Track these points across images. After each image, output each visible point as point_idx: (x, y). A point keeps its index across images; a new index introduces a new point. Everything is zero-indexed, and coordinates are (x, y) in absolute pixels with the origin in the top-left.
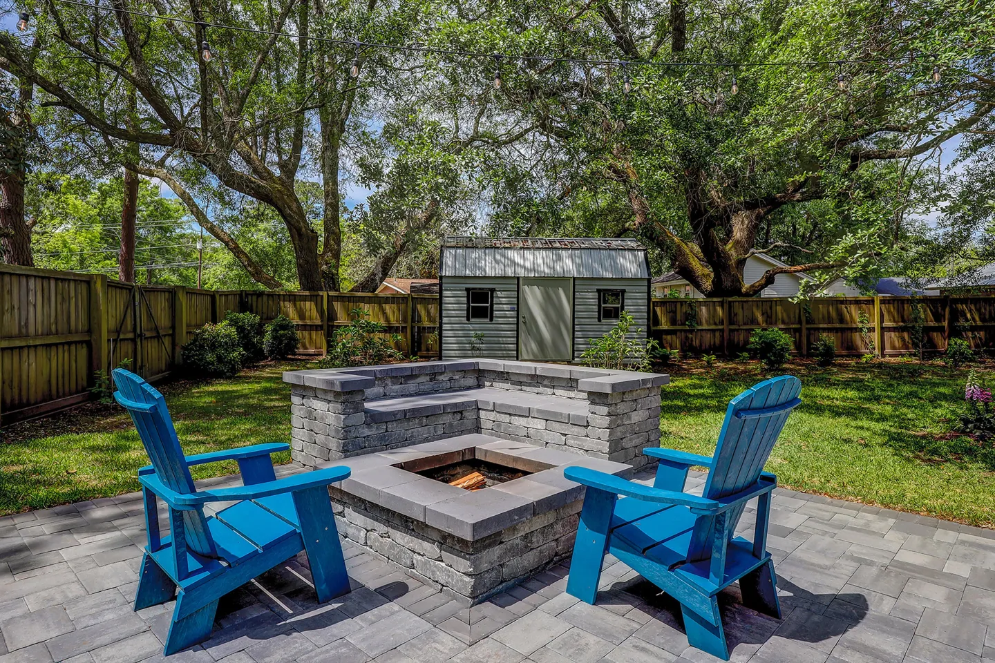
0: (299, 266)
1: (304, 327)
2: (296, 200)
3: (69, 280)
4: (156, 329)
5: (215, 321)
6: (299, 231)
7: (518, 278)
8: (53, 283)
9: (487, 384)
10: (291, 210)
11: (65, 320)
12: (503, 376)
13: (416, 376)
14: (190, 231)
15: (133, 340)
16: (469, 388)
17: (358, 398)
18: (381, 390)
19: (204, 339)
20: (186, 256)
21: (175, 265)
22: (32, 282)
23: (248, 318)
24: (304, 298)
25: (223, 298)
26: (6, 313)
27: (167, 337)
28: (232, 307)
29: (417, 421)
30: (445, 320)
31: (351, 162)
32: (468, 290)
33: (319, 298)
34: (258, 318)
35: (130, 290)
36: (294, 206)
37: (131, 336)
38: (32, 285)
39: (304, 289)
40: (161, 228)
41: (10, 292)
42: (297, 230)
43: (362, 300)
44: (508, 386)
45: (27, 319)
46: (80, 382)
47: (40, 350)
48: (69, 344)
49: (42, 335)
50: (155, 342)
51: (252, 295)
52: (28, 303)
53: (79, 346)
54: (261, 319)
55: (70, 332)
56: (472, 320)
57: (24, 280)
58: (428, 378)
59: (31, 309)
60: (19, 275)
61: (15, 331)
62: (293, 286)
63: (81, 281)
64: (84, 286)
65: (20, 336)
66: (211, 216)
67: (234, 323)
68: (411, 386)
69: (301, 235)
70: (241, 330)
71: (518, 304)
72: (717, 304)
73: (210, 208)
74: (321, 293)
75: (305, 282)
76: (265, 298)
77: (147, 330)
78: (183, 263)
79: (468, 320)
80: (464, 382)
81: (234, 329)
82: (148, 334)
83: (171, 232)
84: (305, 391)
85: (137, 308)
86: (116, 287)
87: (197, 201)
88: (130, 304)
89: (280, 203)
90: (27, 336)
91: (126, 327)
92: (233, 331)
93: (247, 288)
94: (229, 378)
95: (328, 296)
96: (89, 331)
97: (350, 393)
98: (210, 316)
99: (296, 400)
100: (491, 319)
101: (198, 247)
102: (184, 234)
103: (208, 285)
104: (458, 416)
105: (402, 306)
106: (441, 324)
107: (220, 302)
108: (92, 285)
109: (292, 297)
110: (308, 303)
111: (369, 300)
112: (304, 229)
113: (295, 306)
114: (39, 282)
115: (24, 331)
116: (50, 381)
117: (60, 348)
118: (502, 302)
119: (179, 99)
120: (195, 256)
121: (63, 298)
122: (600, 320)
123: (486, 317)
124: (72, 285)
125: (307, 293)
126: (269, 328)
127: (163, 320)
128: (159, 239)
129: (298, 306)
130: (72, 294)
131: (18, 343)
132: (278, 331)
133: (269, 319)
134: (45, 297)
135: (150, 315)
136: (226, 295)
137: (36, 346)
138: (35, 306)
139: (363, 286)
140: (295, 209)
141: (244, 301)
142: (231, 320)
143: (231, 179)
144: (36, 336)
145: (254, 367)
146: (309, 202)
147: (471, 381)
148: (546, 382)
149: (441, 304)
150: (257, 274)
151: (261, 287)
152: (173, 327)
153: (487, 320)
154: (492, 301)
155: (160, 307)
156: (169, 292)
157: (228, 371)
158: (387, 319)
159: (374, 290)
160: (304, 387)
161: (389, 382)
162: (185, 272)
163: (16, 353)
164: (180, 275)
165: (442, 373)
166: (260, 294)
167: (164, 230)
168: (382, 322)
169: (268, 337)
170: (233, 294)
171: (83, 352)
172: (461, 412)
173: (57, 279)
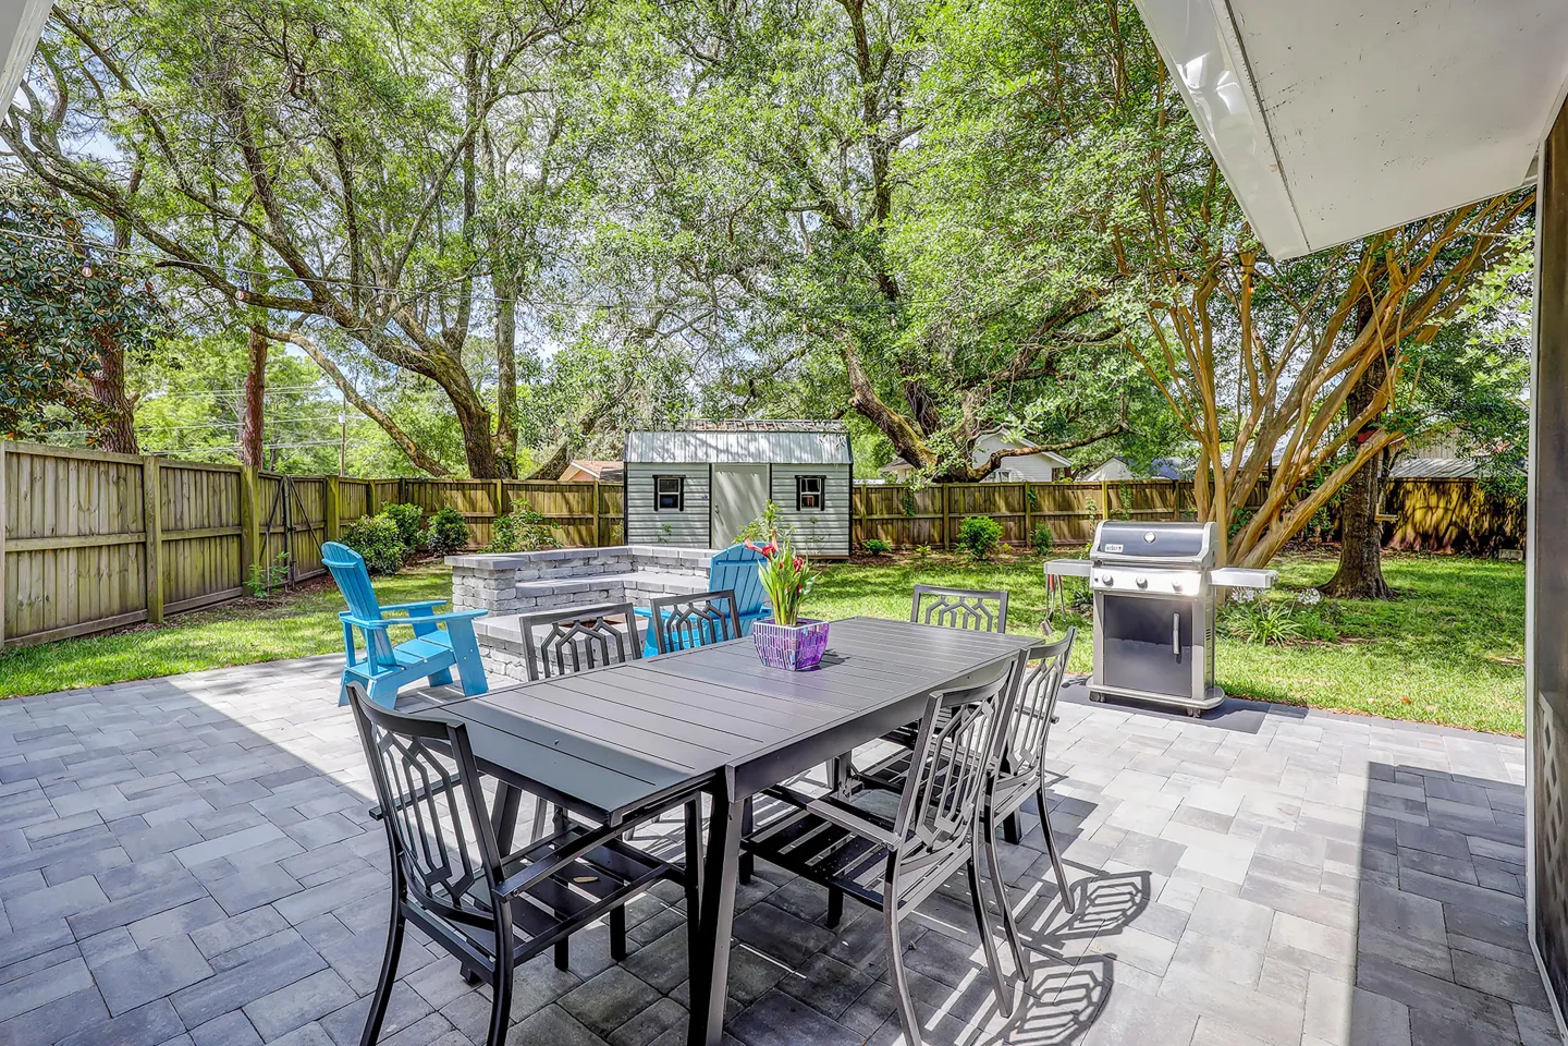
0: (469, 450)
1: (475, 520)
2: (464, 374)
3: (220, 472)
4: (307, 523)
5: (370, 514)
6: (467, 409)
7: (710, 465)
8: (204, 475)
9: (640, 568)
10: (458, 386)
11: (217, 513)
12: (653, 561)
13: (569, 560)
14: (327, 398)
15: (284, 534)
16: (624, 572)
17: (509, 575)
18: (536, 572)
19: (361, 533)
20: (323, 431)
21: (308, 443)
22: (185, 474)
23: (410, 510)
24: (474, 487)
25: (380, 487)
26: (164, 508)
27: (318, 532)
28: (390, 498)
29: (565, 597)
30: (630, 510)
31: (534, 321)
32: (655, 477)
33: (492, 487)
34: (420, 510)
35: (279, 481)
36: (462, 381)
37: (281, 530)
38: (185, 479)
39: (474, 476)
40: (288, 396)
41: (167, 487)
42: (466, 410)
43: (541, 488)
44: (657, 569)
45: (182, 513)
46: (231, 576)
47: (193, 542)
48: (221, 537)
49: (196, 528)
50: (305, 538)
51: (413, 483)
52: (183, 496)
53: (230, 540)
54: (424, 511)
55: (221, 526)
56: (660, 510)
57: (178, 473)
58: (582, 562)
59: (186, 503)
60: (174, 469)
61: (172, 524)
62: (463, 472)
63: (231, 473)
64: (234, 478)
65: (176, 529)
66: (360, 388)
67: (394, 515)
68: (565, 569)
69: (470, 415)
70: (401, 524)
71: (710, 493)
72: (936, 490)
73: (360, 380)
74: (494, 481)
75: (476, 469)
76: (428, 486)
77: (298, 524)
78: (319, 440)
79: (656, 509)
80: (617, 567)
81: (394, 522)
82: (299, 528)
83: (303, 400)
84: (464, 571)
85: (287, 500)
86: (265, 478)
87: (344, 370)
88: (281, 497)
89: (444, 379)
90: (183, 529)
91: (276, 521)
92: (393, 524)
93: (406, 476)
94: (390, 575)
95: (502, 484)
96: (241, 525)
97: (503, 571)
98: (365, 509)
99: (456, 580)
100: (682, 509)
101: (340, 421)
102: (320, 403)
103: (355, 469)
104: (605, 594)
105: (587, 495)
106: (626, 515)
107: (376, 493)
108: (242, 477)
109: (460, 486)
110: (479, 492)
111: (551, 489)
112: (473, 408)
113: (464, 495)
114: (192, 474)
115: (179, 524)
116: (203, 575)
117: (213, 541)
118: (694, 491)
119: (315, 242)
120: (334, 431)
121: (214, 491)
122: (798, 509)
123: (675, 506)
124: (223, 476)
125: (478, 481)
126: (434, 520)
127: (314, 514)
128: (286, 409)
129: (467, 496)
130: (223, 487)
131: (174, 536)
132: (444, 525)
133: (434, 511)
134: (198, 491)
135: (300, 507)
136: (383, 484)
137: (190, 539)
138: (189, 499)
139: (543, 474)
140: (462, 385)
141: (403, 490)
142: (390, 512)
143: (383, 351)
144: (191, 529)
145: (416, 564)
146: (485, 363)
147: (625, 565)
148: (688, 565)
149: (626, 492)
150: (421, 460)
151: (425, 474)
152: (325, 521)
153: (678, 510)
154: (682, 489)
155: (311, 499)
156: (320, 482)
157: (387, 568)
158: (570, 510)
159: (557, 477)
160: (464, 569)
161: (543, 565)
162: (321, 453)
163: (173, 545)
164: (315, 456)
165: (595, 558)
166: (422, 483)
167: (292, 397)
168: (565, 513)
169: (433, 530)
170: (391, 482)
171: (234, 546)
172: (607, 591)
173: (208, 472)
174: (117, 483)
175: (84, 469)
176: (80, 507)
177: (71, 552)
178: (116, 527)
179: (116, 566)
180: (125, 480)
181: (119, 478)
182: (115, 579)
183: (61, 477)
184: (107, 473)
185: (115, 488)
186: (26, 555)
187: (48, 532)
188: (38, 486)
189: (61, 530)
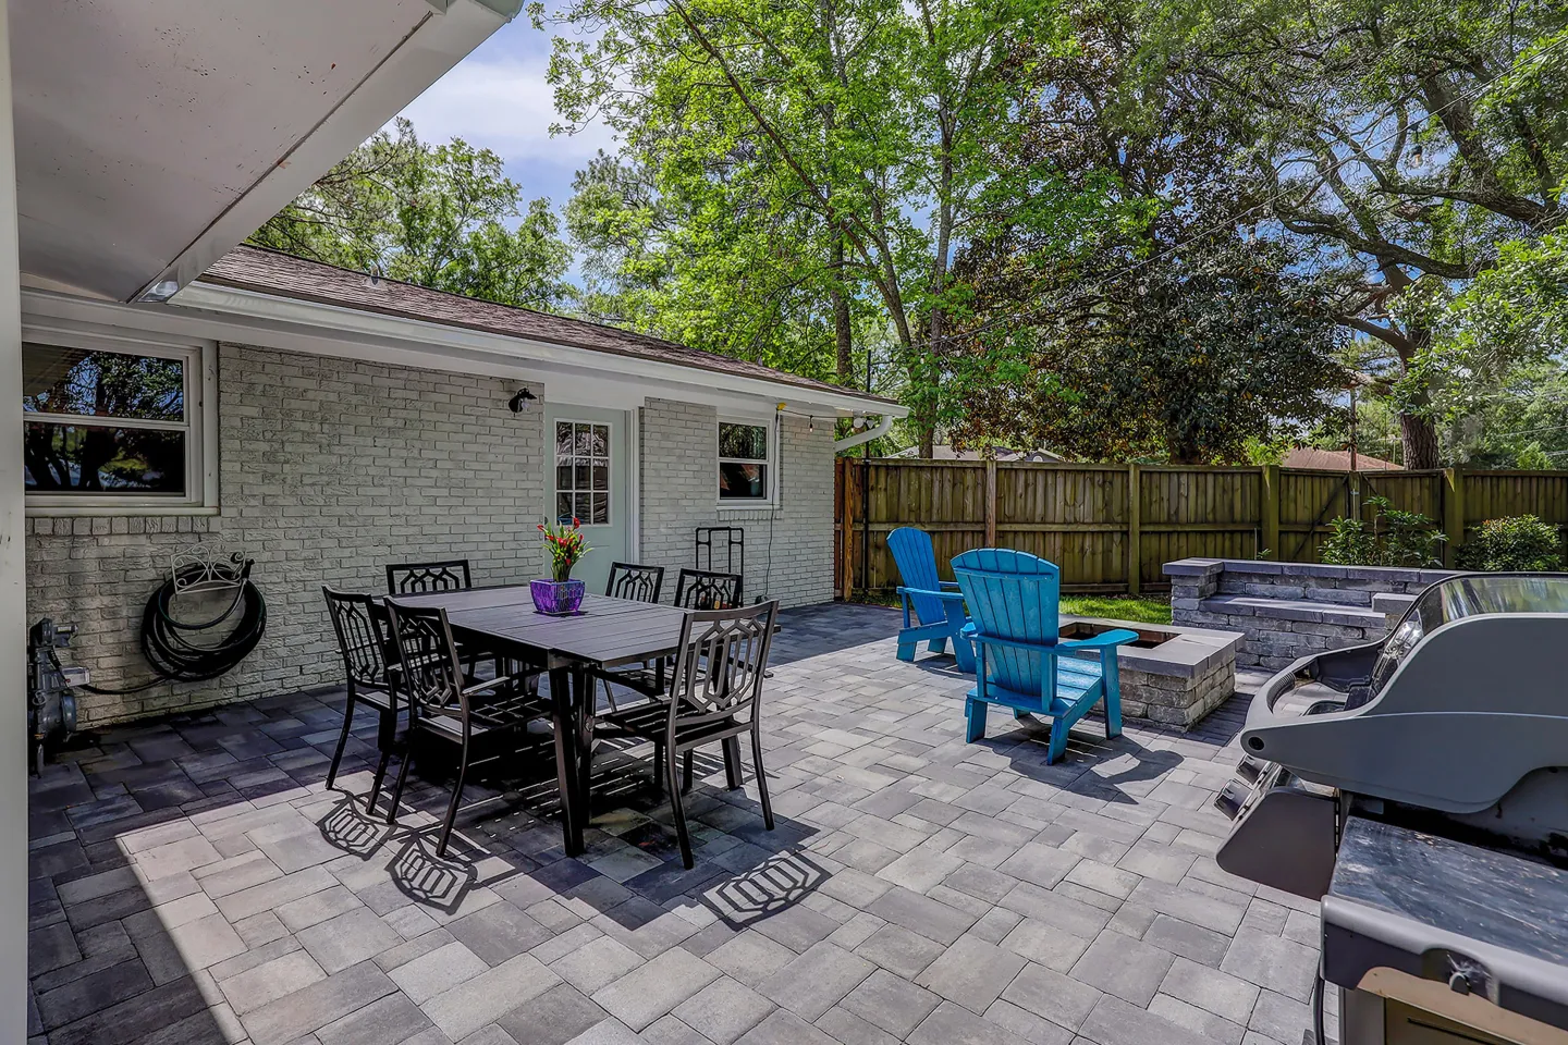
3: (1233, 474)
8: (1210, 478)
11: (1226, 509)
22: (1184, 479)
26: (1154, 505)
35: (1341, 478)
38: (1183, 481)
41: (1160, 488)
45: (1178, 508)
47: (1192, 535)
48: (1232, 532)
49: (1196, 523)
52: (1179, 495)
53: (1246, 535)
55: (1233, 522)
57: (1175, 477)
59: (1183, 500)
60: (1170, 473)
61: (1164, 517)
63: (1249, 473)
64: (1255, 478)
65: (1169, 522)
85: (1355, 498)
88: (1343, 495)
90: (1177, 523)
91: (1331, 519)
96: (1259, 523)
114: (1193, 477)
115: (1174, 519)
117: (1220, 535)
121: (1224, 490)
124: (1237, 476)
130: (1238, 486)
131: (1163, 528)
134: (1200, 489)
137: (1188, 532)
138: (1187, 498)
144: (1188, 523)
152: (1441, 523)
155: (1410, 496)
163: (1163, 536)
171: (1252, 541)
173: (1216, 475)
174: (1103, 486)
175: (1070, 477)
176: (1066, 503)
177: (1057, 535)
178: (1100, 517)
179: (1100, 548)
180: (1111, 483)
181: (1104, 482)
182: (1099, 558)
183: (1050, 482)
184: (1092, 480)
185: (1101, 490)
186: (1021, 535)
187: (1038, 519)
188: (1030, 489)
189: (1050, 519)
